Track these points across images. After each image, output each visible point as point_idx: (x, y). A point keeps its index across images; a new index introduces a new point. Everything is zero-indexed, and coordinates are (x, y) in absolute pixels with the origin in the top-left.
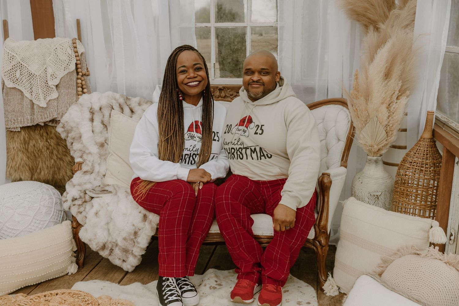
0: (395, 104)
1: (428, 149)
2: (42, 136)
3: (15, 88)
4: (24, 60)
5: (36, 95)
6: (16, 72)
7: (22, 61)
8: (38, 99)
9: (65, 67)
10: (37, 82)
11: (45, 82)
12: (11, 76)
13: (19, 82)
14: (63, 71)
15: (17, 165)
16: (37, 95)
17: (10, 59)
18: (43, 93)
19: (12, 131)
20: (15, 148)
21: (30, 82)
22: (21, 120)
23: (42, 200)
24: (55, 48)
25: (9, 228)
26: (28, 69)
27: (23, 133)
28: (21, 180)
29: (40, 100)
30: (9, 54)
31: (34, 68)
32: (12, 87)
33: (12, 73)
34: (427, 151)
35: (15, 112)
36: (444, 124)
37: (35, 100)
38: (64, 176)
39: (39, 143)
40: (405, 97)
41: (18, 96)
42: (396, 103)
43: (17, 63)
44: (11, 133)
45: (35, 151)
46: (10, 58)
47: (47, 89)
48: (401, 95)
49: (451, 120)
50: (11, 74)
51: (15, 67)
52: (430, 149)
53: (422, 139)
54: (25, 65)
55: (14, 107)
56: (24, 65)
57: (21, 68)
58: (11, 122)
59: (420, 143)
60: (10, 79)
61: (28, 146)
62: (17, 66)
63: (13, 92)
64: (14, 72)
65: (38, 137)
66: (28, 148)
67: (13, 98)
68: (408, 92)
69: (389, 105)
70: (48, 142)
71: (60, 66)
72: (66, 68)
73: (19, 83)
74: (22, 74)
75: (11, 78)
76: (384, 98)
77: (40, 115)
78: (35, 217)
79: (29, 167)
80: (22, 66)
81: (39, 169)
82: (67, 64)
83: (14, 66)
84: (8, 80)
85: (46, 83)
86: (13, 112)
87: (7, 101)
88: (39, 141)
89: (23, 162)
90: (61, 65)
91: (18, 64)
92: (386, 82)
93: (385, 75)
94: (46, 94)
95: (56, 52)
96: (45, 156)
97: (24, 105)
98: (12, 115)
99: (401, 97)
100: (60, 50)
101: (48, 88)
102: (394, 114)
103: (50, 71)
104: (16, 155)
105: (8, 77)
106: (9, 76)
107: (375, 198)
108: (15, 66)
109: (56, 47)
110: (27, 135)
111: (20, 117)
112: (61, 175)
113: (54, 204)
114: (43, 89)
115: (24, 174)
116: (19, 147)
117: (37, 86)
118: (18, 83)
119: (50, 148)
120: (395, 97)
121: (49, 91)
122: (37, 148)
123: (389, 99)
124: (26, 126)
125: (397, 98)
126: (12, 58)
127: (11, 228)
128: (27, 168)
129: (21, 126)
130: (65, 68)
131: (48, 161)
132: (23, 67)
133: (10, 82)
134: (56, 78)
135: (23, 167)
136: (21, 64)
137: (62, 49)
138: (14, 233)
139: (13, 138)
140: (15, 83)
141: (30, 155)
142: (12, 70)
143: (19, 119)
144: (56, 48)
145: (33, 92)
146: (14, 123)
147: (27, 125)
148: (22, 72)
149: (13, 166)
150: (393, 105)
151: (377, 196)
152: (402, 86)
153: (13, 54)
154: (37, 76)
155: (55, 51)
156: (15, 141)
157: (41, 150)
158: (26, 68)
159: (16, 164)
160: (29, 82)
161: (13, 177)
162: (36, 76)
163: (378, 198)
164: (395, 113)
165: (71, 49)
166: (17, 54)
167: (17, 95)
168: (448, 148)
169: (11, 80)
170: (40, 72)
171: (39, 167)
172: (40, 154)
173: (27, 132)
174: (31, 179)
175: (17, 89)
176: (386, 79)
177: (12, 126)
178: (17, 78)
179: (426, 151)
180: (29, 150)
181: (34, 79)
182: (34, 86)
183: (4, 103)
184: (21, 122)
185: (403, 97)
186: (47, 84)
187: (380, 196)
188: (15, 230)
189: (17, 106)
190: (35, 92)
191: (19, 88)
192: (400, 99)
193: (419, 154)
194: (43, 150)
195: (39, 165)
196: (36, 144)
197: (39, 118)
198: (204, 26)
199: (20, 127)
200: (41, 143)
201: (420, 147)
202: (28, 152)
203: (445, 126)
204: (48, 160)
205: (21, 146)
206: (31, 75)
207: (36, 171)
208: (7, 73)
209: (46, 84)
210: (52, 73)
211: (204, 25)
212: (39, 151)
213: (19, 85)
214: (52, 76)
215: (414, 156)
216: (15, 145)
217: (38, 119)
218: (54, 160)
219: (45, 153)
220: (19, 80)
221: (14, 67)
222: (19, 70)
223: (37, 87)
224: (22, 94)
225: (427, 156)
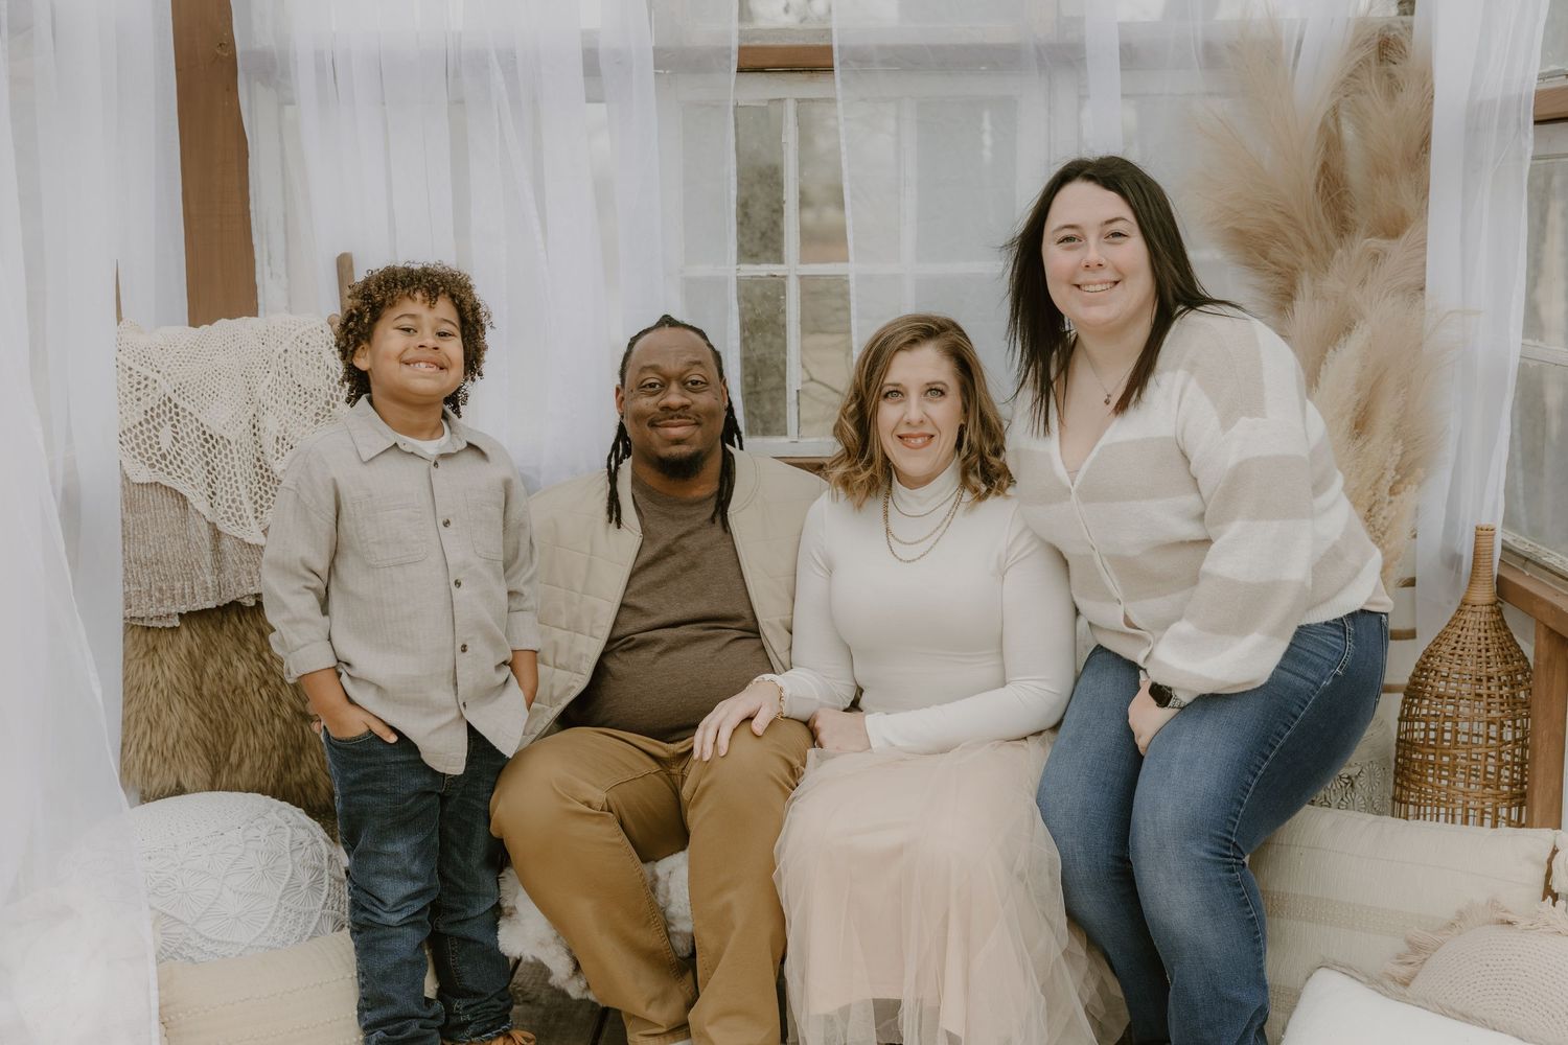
0: (1385, 505)
1: (1488, 635)
2: (242, 641)
3: (156, 483)
4: (185, 390)
5: (229, 507)
6: (158, 431)
7: (179, 395)
8: (238, 519)
9: (319, 411)
10: (231, 463)
11: (255, 461)
12: (143, 446)
13: (171, 463)
14: (312, 424)
15: (170, 742)
16: (233, 505)
17: (138, 389)
18: (251, 498)
19: (148, 628)
20: (162, 685)
21: (208, 463)
22: (183, 589)
23: (294, 847)
24: (281, 350)
25: (207, 939)
26: (197, 420)
27: (185, 633)
28: (180, 790)
29: (245, 520)
30: (134, 373)
31: (222, 417)
32: (149, 481)
33: (147, 434)
34: (1486, 639)
35: (162, 562)
36: (1527, 559)
37: (229, 524)
38: (313, 775)
39: (235, 663)
40: (1415, 487)
41: (169, 511)
42: (1391, 502)
43: (161, 403)
44: (143, 635)
45: (224, 692)
46: (136, 386)
47: (261, 485)
48: (1400, 482)
49: (1544, 548)
50: (144, 440)
51: (155, 415)
52: (1494, 634)
53: (1468, 607)
54: (189, 408)
55: (161, 549)
56: (184, 410)
57: (175, 417)
58: (150, 596)
59: (1465, 617)
60: (140, 454)
61: (201, 677)
62: (161, 411)
63: (151, 498)
64: (153, 431)
65: (228, 646)
66: (202, 682)
67: (151, 519)
68: (1420, 472)
69: (1369, 510)
70: (264, 662)
71: (301, 409)
72: (322, 414)
73: (170, 466)
74: (179, 437)
75: (142, 451)
76: (1355, 489)
77: (245, 573)
78: (283, 902)
79: (206, 746)
80: (179, 410)
81: (235, 752)
82: (328, 403)
83: (150, 413)
84: (135, 457)
85: (258, 464)
86: (156, 564)
87: (134, 529)
88: (235, 658)
89: (186, 731)
90: (304, 405)
91: (165, 404)
92: (1359, 443)
93: (1356, 427)
94: (259, 501)
95: (288, 364)
96: (257, 707)
97: (189, 541)
98: (153, 573)
99: (1402, 486)
100: (300, 355)
101: (265, 480)
102: (1387, 536)
103: (271, 425)
104: (165, 709)
105: (133, 449)
106: (138, 444)
107: (1343, 785)
108: (156, 410)
109: (286, 345)
110: (198, 641)
111: (179, 580)
112: (305, 770)
113: (326, 860)
114: (249, 486)
115: (190, 773)
116: (175, 681)
117: (232, 474)
118: (167, 466)
119: (271, 683)
120: (1385, 486)
121: (270, 492)
122: (229, 683)
123: (1371, 492)
124: (200, 608)
125: (1392, 491)
126: (142, 386)
127: (214, 937)
128: (200, 752)
129: (184, 609)
130: (317, 414)
131: (262, 724)
132: (181, 414)
133: (141, 465)
134: (292, 448)
135: (187, 745)
136: (176, 406)
137: (307, 353)
138: (226, 953)
139: (155, 649)
140: (156, 469)
141: (207, 708)
142: (145, 425)
143: (178, 585)
144: (286, 351)
145: (217, 498)
146: (160, 601)
147: (204, 607)
148: (178, 430)
149: (154, 745)
150: (1382, 509)
151: (1349, 778)
152: (1403, 454)
153: (145, 371)
154: (229, 442)
155: (282, 360)
156: (161, 661)
157: (242, 688)
158: (193, 419)
159: (165, 740)
160: (203, 463)
161: (155, 783)
162: (226, 442)
163: (1352, 785)
164: (1389, 532)
165: (333, 352)
166: (158, 372)
167: (166, 507)
168: (1550, 625)
169: (145, 459)
170: (240, 429)
171: (236, 746)
172: (238, 701)
173: (199, 631)
174: (212, 788)
175: (161, 485)
176: (1359, 435)
177: (152, 612)
178: (164, 450)
179: (1482, 639)
180: (205, 691)
181: (220, 453)
182: (220, 477)
183: (124, 537)
184: (183, 596)
185: (1409, 487)
186: (261, 467)
187: (1356, 777)
188: (228, 943)
189: (168, 544)
190: (225, 497)
191: (172, 486)
192: (1399, 493)
193: (1466, 650)
194: (249, 690)
195: (234, 739)
196: (225, 670)
197: (243, 582)
198: (764, 274)
199: (180, 615)
200: (239, 665)
201: (1465, 630)
202: (201, 695)
203: (1530, 565)
204: (265, 722)
205: (182, 677)
206: (208, 438)
207: (227, 759)
208: (129, 435)
209: (257, 469)
210: (279, 431)
211: (764, 269)
212: (234, 692)
213: (168, 473)
214: (281, 441)
215: (1451, 657)
216: (159, 673)
217: (239, 584)
218: (285, 721)
219: (255, 699)
220: (169, 458)
221: (152, 416)
222: (170, 423)
223: (234, 479)
224: (181, 503)
225: (1488, 654)
